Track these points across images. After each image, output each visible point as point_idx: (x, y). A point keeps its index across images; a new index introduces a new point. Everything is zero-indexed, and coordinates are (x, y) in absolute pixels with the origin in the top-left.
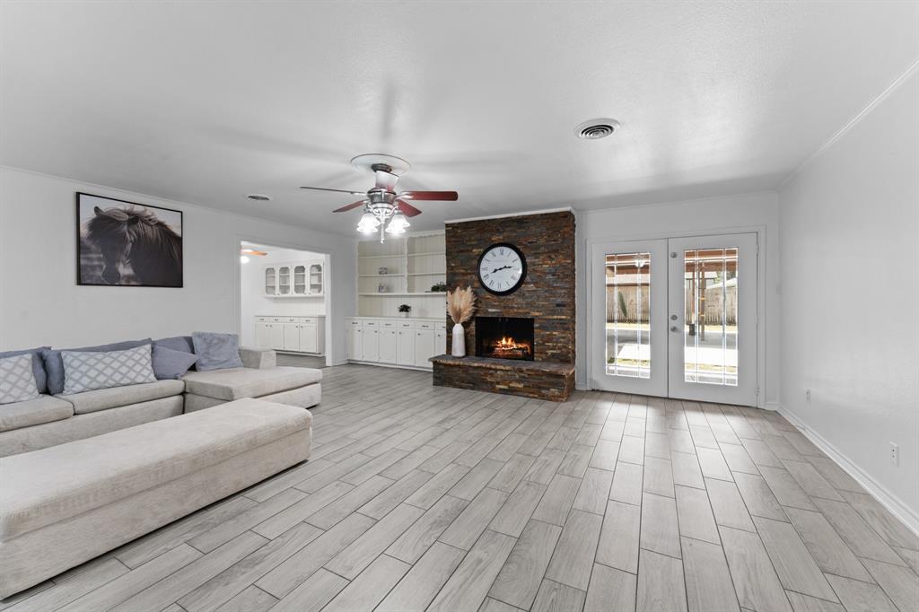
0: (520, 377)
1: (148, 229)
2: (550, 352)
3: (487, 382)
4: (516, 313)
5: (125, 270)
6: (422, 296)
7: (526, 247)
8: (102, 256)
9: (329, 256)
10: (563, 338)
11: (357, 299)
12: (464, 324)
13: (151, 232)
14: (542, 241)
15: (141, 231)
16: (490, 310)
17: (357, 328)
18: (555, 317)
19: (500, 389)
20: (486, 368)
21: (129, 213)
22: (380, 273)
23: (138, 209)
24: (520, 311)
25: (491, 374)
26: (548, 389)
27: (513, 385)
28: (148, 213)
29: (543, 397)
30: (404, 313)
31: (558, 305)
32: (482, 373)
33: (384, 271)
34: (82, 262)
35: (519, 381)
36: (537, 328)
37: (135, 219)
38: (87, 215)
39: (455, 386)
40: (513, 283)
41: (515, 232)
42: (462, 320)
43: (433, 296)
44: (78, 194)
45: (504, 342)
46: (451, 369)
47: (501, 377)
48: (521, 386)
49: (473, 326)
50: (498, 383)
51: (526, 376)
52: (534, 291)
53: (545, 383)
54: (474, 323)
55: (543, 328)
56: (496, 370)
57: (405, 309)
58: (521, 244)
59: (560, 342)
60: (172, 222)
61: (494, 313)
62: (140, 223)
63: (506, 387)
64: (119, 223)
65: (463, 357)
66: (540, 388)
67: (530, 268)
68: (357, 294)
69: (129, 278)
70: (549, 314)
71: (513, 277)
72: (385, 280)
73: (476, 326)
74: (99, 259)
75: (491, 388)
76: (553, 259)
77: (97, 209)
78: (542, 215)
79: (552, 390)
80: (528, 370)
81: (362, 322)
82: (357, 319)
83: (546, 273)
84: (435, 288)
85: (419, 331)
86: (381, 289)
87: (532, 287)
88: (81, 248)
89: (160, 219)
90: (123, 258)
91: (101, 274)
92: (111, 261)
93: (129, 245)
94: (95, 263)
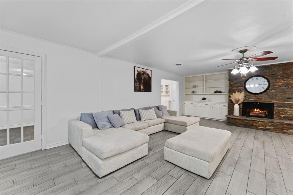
0: (271, 124)
2: (282, 116)
3: (254, 126)
4: (264, 101)
5: (142, 88)
6: (209, 95)
7: (270, 76)
8: (138, 83)
9: (178, 82)
10: (291, 111)
11: (184, 95)
12: (239, 105)
13: (146, 76)
14: (279, 74)
15: (145, 76)
16: (250, 100)
17: (186, 105)
18: (286, 103)
19: (261, 128)
20: (254, 121)
21: (143, 71)
22: (193, 87)
23: (144, 70)
24: (266, 100)
25: (256, 123)
26: (288, 130)
27: (267, 127)
28: (146, 71)
29: (284, 133)
30: (204, 100)
31: (287, 98)
32: (251, 122)
33: (195, 87)
34: (136, 85)
35: (271, 126)
36: (275, 107)
38: (136, 73)
39: (237, 126)
40: (263, 90)
41: (264, 71)
42: (239, 103)
43: (214, 95)
44: (135, 67)
45: (255, 110)
46: (235, 120)
47: (261, 124)
48: (272, 128)
49: (241, 105)
50: (259, 126)
51: (275, 124)
52: (274, 93)
53: (286, 128)
54: (242, 104)
55: (278, 106)
56: (259, 121)
57: (204, 99)
58: (267, 75)
59: (289, 112)
61: (252, 101)
62: (145, 74)
63: (264, 128)
64: (141, 74)
65: (239, 116)
66: (283, 129)
67: (272, 84)
68: (184, 94)
69: (143, 90)
70: (282, 102)
71: (263, 88)
72: (194, 89)
73: (243, 105)
74: (138, 84)
75: (256, 128)
76: (285, 81)
77: (138, 71)
78: (279, 64)
79: (290, 130)
80: (277, 122)
81: (187, 103)
82: (186, 102)
83: (281, 86)
84: (216, 92)
85: (212, 106)
86: (193, 92)
87: (273, 91)
88: (135, 82)
89: (148, 73)
90: (142, 84)
91: (138, 88)
92: (140, 85)
93: (143, 81)
94: (137, 85)
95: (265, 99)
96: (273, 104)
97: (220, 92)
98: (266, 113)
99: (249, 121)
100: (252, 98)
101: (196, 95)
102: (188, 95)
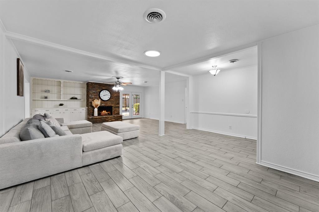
3: (106, 120)
6: (66, 101)
12: (97, 108)
17: (37, 112)
22: (45, 92)
27: (112, 120)
30: (61, 106)
33: (48, 91)
40: (108, 99)
43: (69, 101)
45: (104, 112)
46: (95, 119)
49: (99, 109)
51: (114, 118)
55: (114, 108)
58: (110, 90)
65: (97, 116)
71: (108, 97)
72: (47, 95)
79: (120, 119)
81: (40, 111)
83: (115, 97)
84: (72, 98)
85: (72, 112)
86: (46, 98)
87: (112, 99)
95: (109, 104)
96: (112, 107)
97: (76, 99)
98: (109, 113)
99: (104, 118)
100: (103, 104)
101: (48, 100)
102: (35, 100)
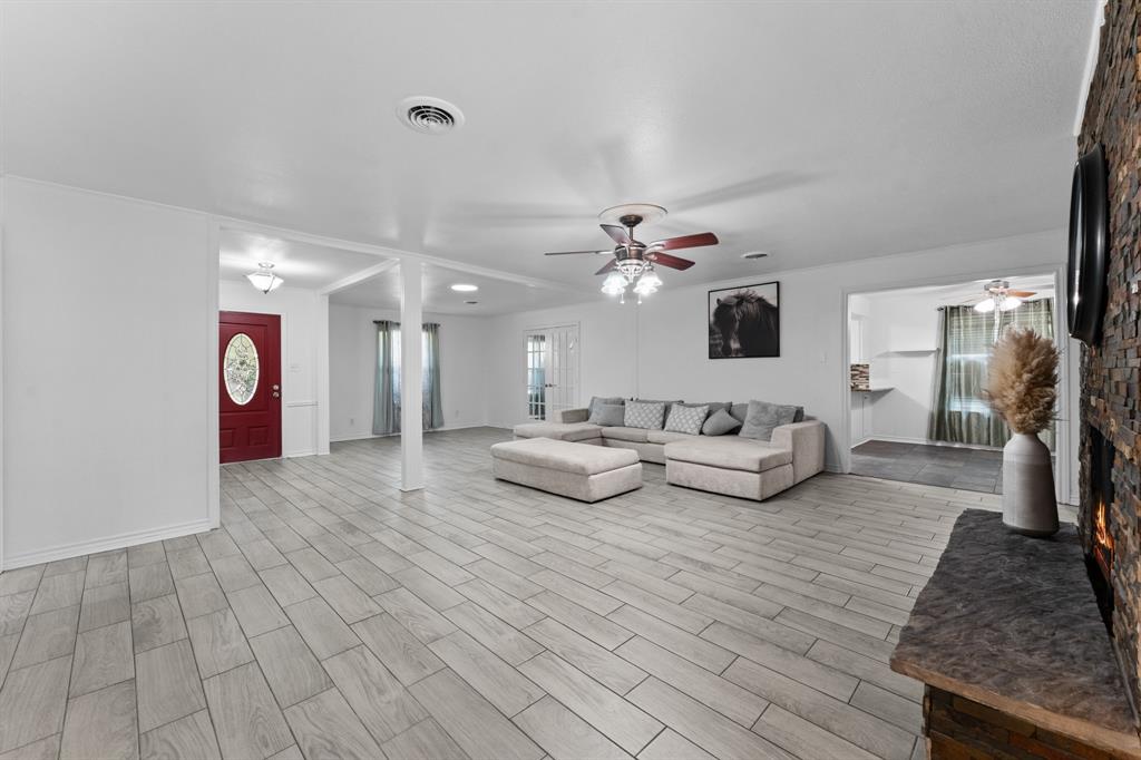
1: (750, 306)
5: (735, 345)
13: (752, 308)
15: (745, 309)
21: (737, 297)
23: (743, 291)
28: (750, 292)
37: (741, 299)
44: (709, 293)
60: (769, 295)
62: (744, 303)
64: (731, 307)
69: (737, 351)
77: (718, 300)
88: (711, 332)
89: (760, 295)
90: (734, 335)
91: (720, 349)
92: (727, 339)
93: (738, 324)
94: (718, 341)
